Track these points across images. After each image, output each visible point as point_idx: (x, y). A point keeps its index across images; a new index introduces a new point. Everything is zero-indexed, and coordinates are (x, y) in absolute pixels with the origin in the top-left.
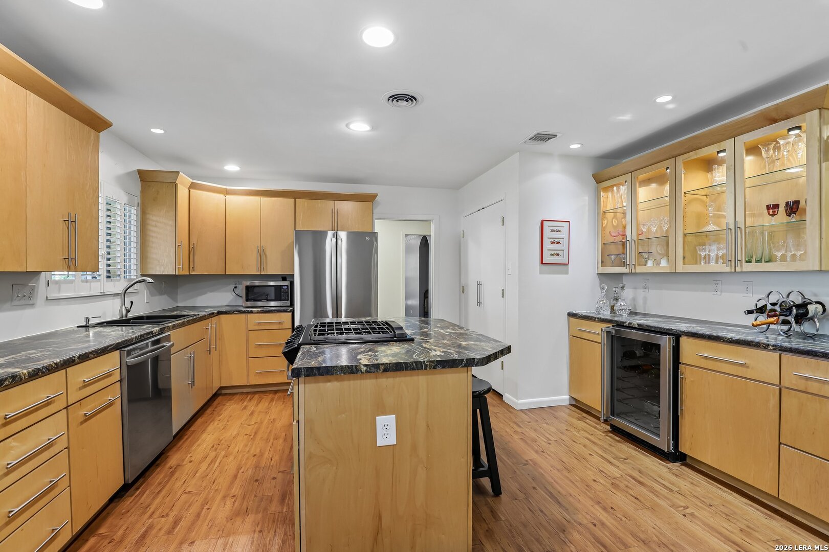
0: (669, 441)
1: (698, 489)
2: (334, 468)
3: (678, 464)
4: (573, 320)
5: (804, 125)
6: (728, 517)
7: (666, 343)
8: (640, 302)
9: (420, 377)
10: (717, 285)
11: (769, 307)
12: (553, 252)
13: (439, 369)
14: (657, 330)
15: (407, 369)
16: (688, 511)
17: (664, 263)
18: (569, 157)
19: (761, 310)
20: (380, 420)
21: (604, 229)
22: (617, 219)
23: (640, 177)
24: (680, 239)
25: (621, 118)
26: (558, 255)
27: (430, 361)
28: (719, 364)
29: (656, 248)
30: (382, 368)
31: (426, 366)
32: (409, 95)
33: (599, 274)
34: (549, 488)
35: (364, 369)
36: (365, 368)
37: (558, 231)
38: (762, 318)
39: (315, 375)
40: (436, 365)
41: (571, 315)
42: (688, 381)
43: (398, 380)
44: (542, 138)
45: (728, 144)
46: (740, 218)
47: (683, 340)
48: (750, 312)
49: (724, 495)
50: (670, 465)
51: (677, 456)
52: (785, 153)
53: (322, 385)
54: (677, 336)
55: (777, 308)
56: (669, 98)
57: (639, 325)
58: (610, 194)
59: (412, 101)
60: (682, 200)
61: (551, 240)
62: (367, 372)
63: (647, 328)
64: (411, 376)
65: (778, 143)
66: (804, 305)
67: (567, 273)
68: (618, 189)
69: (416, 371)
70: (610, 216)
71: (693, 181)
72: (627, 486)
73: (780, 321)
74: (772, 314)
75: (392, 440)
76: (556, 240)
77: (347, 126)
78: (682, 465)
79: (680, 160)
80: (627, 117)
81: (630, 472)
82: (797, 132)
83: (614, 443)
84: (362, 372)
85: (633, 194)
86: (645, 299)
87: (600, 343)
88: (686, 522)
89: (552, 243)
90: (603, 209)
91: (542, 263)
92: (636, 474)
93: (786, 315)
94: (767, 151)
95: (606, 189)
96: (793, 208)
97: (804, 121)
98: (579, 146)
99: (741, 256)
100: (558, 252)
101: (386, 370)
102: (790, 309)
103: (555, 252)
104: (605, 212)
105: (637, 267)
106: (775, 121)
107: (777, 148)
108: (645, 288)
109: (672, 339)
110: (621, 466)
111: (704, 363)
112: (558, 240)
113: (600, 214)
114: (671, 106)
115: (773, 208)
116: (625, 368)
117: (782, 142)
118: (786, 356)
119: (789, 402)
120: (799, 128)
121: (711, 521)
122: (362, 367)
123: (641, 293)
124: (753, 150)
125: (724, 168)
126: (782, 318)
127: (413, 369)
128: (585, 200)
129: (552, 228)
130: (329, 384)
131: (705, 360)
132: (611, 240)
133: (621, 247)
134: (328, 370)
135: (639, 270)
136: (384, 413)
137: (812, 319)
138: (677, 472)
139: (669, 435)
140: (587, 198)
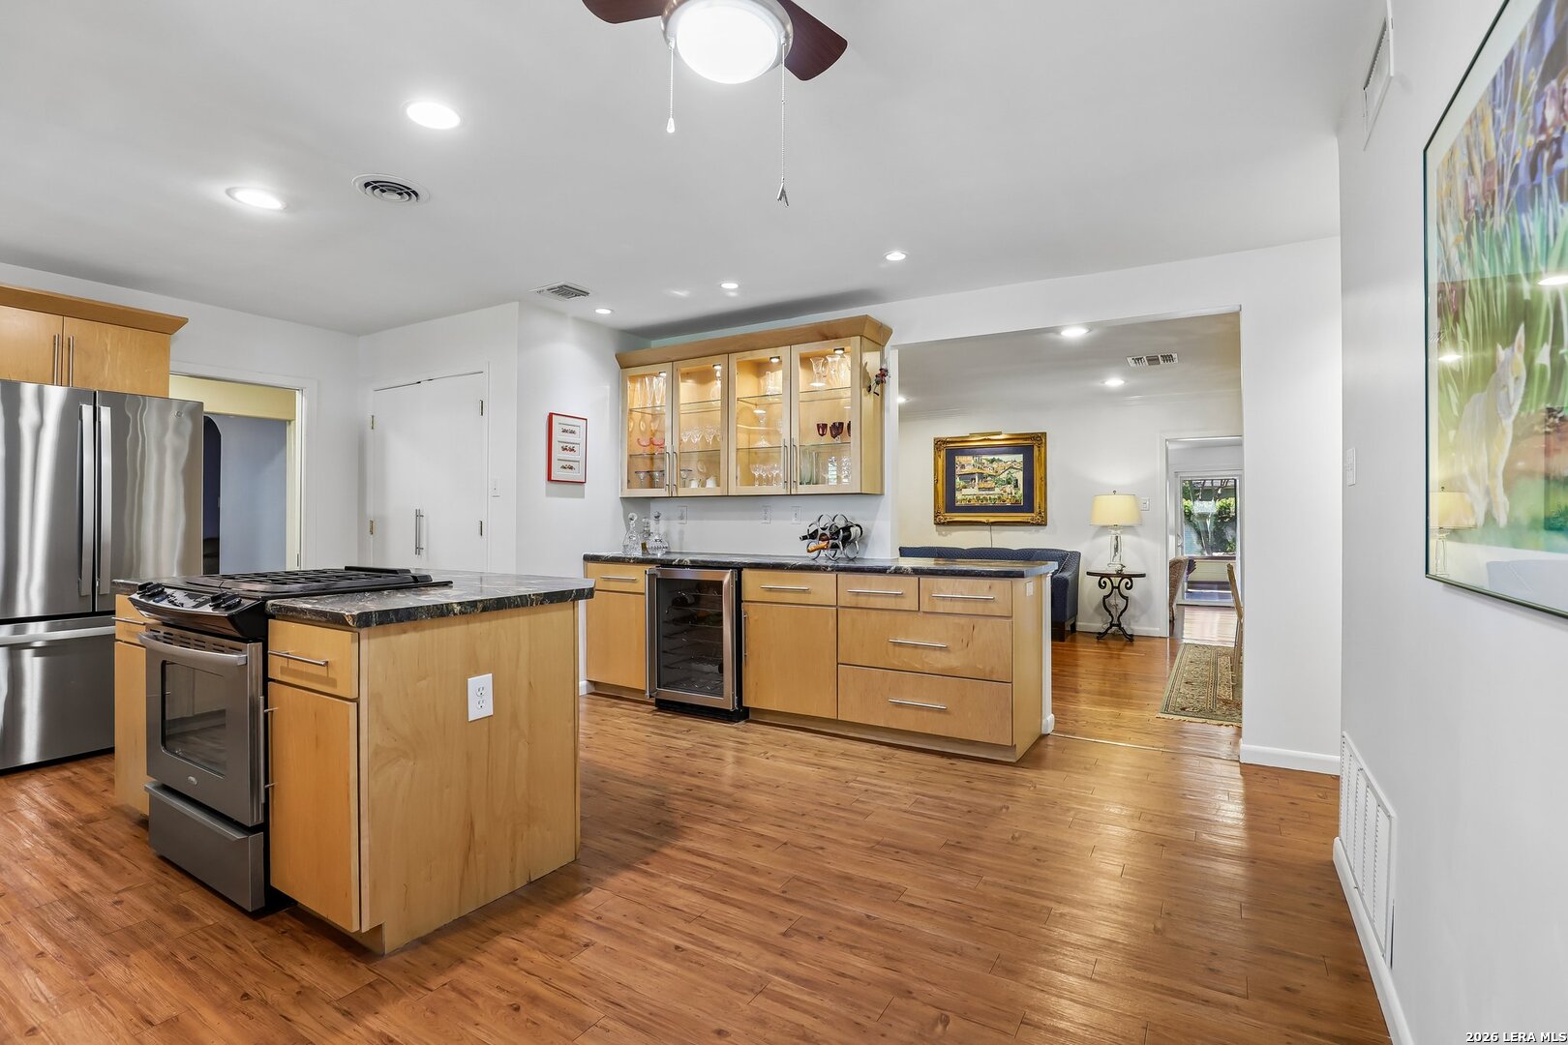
0: (733, 695)
1: (770, 737)
2: (411, 763)
3: (743, 722)
4: (592, 565)
5: (847, 349)
6: (802, 748)
7: (727, 578)
8: (675, 537)
9: (521, 618)
10: (766, 511)
11: (820, 532)
12: (564, 464)
13: (547, 606)
14: (715, 565)
15: (510, 607)
16: (768, 755)
17: (710, 484)
18: (591, 325)
19: (813, 536)
20: (474, 682)
21: (630, 434)
22: (644, 422)
23: (682, 369)
24: (733, 455)
25: (677, 293)
26: (571, 468)
27: (537, 594)
28: (783, 594)
29: (695, 465)
30: (480, 606)
31: (532, 600)
32: (409, 189)
33: (623, 499)
34: (621, 776)
35: (457, 609)
36: (459, 608)
37: (573, 432)
38: (814, 544)
39: (391, 622)
40: (544, 600)
41: (587, 558)
42: (751, 620)
43: (494, 623)
44: (566, 291)
45: (783, 351)
46: (795, 435)
47: (746, 573)
48: (805, 538)
49: (794, 735)
50: (735, 725)
51: (741, 714)
52: (832, 372)
53: (393, 638)
54: (738, 569)
55: (827, 532)
56: (734, 286)
57: (691, 561)
58: (638, 385)
59: (409, 195)
60: (736, 407)
61: (562, 445)
62: (461, 613)
63: (703, 564)
64: (511, 617)
65: (826, 359)
66: (847, 529)
67: (583, 496)
68: (651, 381)
69: (521, 609)
70: (636, 416)
71: (745, 386)
72: (704, 753)
73: (830, 546)
74: (823, 538)
75: (488, 710)
76: (569, 445)
77: (229, 192)
78: (747, 722)
79: (734, 358)
80: (682, 294)
81: (700, 740)
82: (841, 352)
83: (667, 720)
84: (455, 614)
85: (673, 389)
86: (682, 533)
87: (643, 594)
88: (770, 762)
89: (564, 449)
90: (629, 407)
91: (549, 479)
92: (707, 740)
93: (835, 539)
94: (817, 366)
95: (634, 379)
96: (838, 429)
97: (849, 345)
98: (609, 312)
99: (796, 477)
100: (571, 464)
101: (484, 610)
102: (838, 533)
103: (568, 463)
104: (631, 410)
105: (679, 489)
106: (826, 338)
107: (825, 365)
108: (682, 518)
109: (735, 572)
110: (689, 738)
111: (768, 597)
112: (572, 446)
113: (624, 411)
114: (732, 294)
115: (822, 428)
116: (675, 621)
117: (830, 359)
118: (841, 575)
119: (845, 618)
120: (843, 349)
121: (791, 756)
122: (455, 606)
123: (676, 526)
124: (805, 361)
125: (779, 374)
126: (831, 541)
127: (518, 606)
128: (605, 389)
129: (567, 428)
130: (404, 637)
131: (769, 593)
132: (639, 450)
133: (648, 461)
134: (410, 613)
135: (682, 492)
136: (478, 673)
137: (853, 541)
138: (745, 729)
139: (733, 690)
140: (608, 387)
